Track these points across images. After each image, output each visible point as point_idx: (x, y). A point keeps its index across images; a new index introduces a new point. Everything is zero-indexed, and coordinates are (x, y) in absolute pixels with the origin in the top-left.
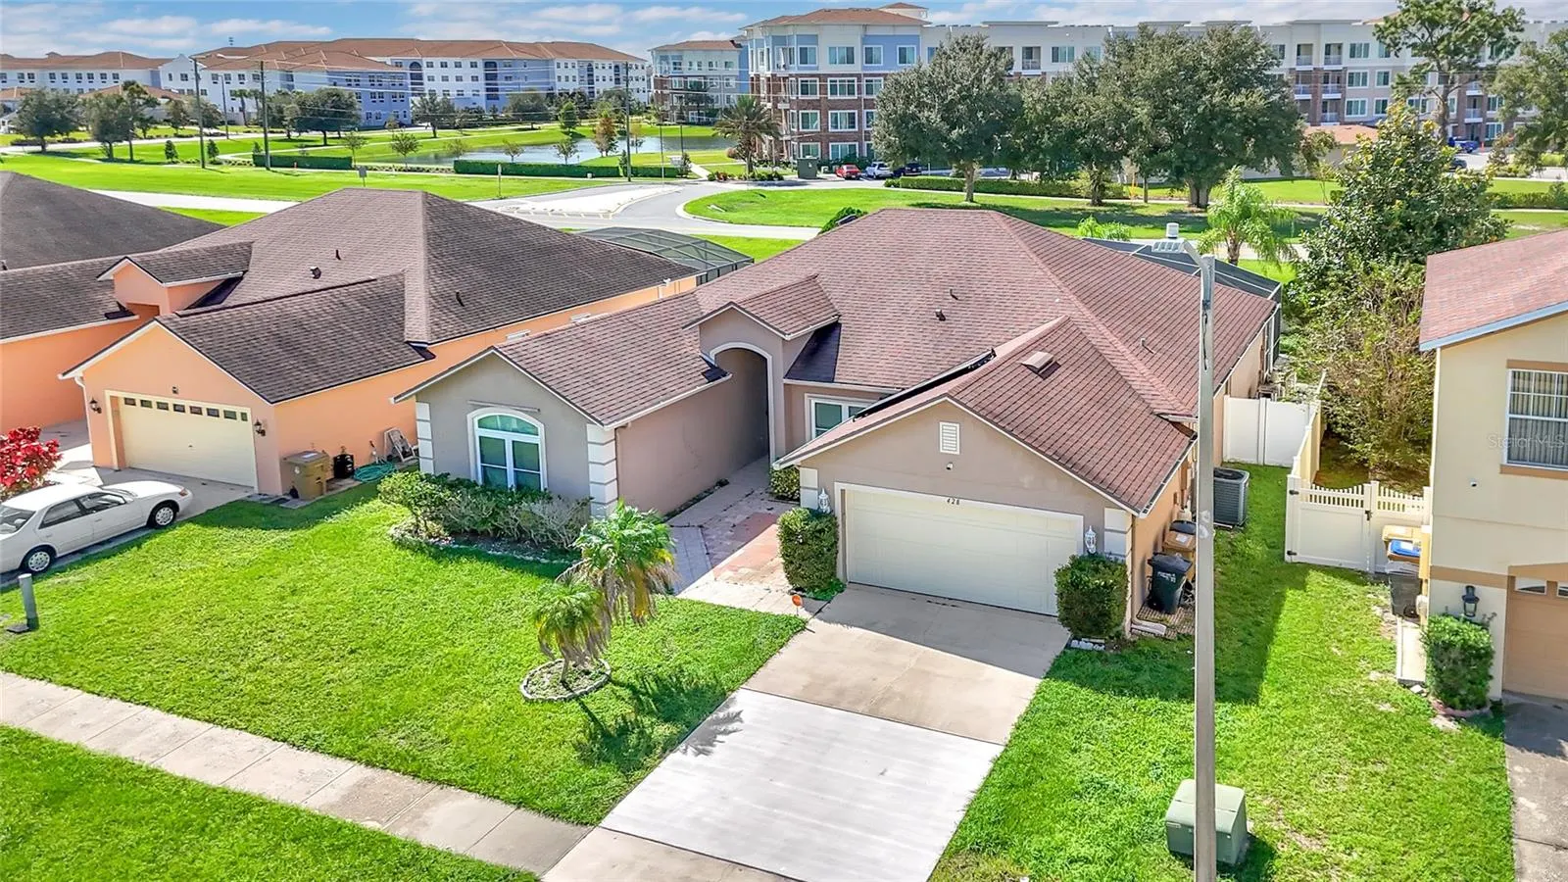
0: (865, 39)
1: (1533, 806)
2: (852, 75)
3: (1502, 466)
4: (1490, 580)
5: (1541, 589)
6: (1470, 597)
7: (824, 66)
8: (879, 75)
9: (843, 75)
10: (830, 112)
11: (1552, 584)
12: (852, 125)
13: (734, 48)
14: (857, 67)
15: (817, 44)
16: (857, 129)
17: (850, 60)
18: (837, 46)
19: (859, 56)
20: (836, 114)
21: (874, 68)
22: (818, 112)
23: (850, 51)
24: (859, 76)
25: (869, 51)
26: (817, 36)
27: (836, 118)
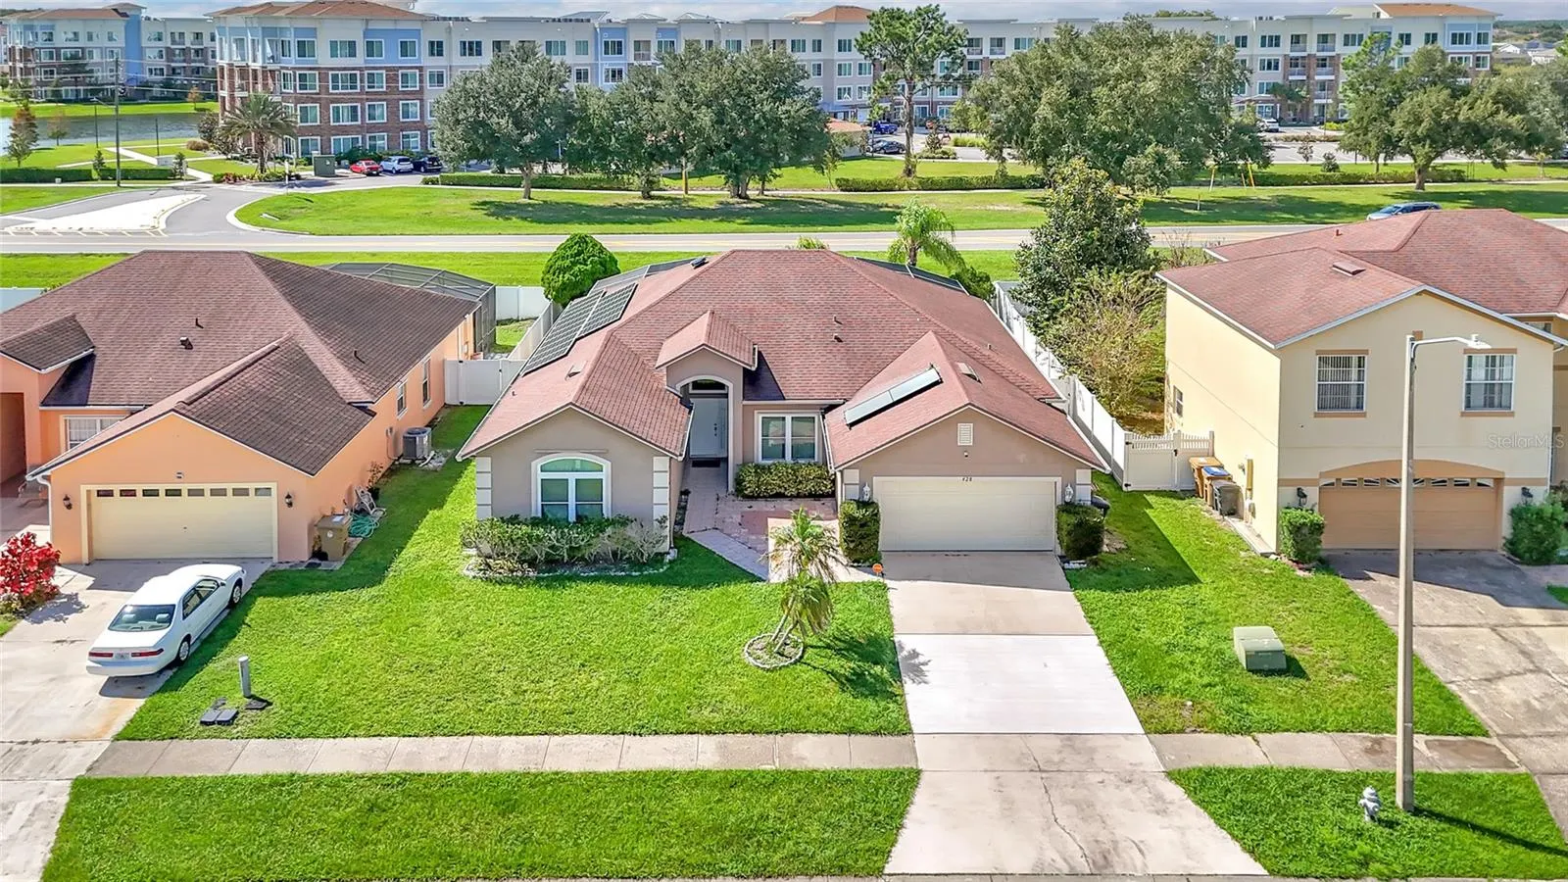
0: (366, 33)
1: (1382, 608)
2: (354, 69)
3: (1315, 413)
4: (1312, 482)
5: (1333, 484)
6: (1301, 494)
7: (323, 58)
8: (381, 68)
9: (345, 69)
10: (331, 106)
11: (1338, 480)
12: (354, 118)
13: (119, 17)
14: (360, 60)
15: (316, 37)
16: (359, 123)
17: (353, 54)
18: (338, 40)
19: (361, 49)
20: (338, 107)
21: (376, 61)
22: (318, 105)
23: (352, 45)
24: (360, 69)
25: (370, 45)
26: (315, 29)
27: (338, 112)
